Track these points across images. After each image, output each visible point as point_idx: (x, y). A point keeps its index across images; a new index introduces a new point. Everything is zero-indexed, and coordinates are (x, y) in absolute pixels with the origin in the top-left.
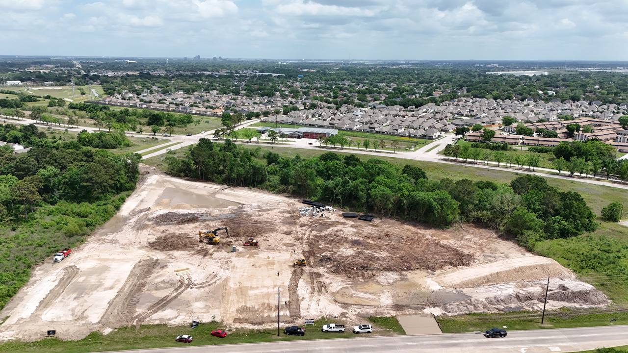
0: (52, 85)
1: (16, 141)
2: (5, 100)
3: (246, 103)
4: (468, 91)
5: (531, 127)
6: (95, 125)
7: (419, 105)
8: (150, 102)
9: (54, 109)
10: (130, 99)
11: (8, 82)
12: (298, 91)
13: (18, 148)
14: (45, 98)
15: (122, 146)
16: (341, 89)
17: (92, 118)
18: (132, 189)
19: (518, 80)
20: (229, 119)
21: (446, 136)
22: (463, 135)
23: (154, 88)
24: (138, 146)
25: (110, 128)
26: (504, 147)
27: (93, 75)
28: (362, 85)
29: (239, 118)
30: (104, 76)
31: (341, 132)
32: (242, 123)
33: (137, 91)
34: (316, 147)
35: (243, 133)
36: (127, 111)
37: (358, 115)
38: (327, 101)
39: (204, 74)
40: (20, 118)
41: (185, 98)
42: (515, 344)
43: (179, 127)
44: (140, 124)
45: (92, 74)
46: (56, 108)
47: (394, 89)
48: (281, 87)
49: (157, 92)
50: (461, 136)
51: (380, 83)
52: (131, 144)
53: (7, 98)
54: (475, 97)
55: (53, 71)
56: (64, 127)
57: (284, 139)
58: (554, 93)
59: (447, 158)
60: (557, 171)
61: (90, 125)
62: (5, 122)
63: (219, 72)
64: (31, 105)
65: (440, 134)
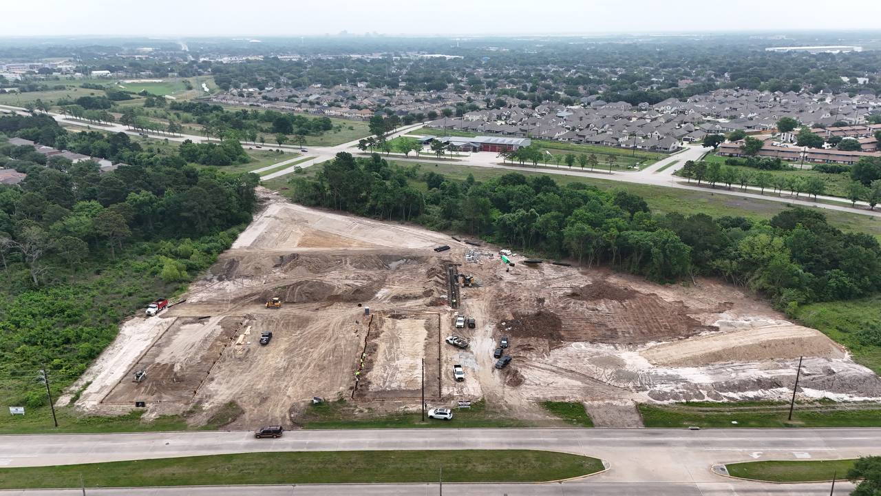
0: (150, 77)
1: (103, 155)
2: (89, 98)
3: (404, 101)
4: (732, 78)
5: (820, 135)
6: (203, 133)
7: (654, 100)
8: (277, 99)
9: (151, 110)
10: (250, 95)
11: (93, 72)
12: (480, 82)
13: (105, 164)
14: (140, 94)
15: (237, 162)
16: (544, 78)
17: (200, 122)
18: (248, 221)
19: (813, 60)
20: (381, 124)
21: (689, 149)
22: (715, 147)
23: (283, 79)
24: (258, 161)
25: (221, 137)
26: (776, 165)
27: (204, 62)
28: (574, 70)
29: (394, 122)
30: (217, 62)
31: (535, 141)
32: (397, 130)
33: (259, 83)
34: (499, 164)
35: (398, 144)
36: (245, 112)
37: (562, 117)
38: (520, 97)
39: (351, 57)
40: (109, 123)
41: (323, 94)
42: (745, 446)
43: (312, 135)
44: (262, 131)
45: (202, 59)
46: (155, 108)
47: (621, 77)
48: (456, 76)
49: (286, 85)
50: (712, 148)
51: (601, 67)
52: (249, 160)
53: (92, 94)
54: (741, 88)
55: (152, 56)
56: (164, 135)
57: (454, 153)
58: (867, 80)
59: (687, 180)
60: (850, 201)
61: (197, 133)
62: (89, 128)
63: (371, 55)
64: (122, 104)
65: (680, 146)
